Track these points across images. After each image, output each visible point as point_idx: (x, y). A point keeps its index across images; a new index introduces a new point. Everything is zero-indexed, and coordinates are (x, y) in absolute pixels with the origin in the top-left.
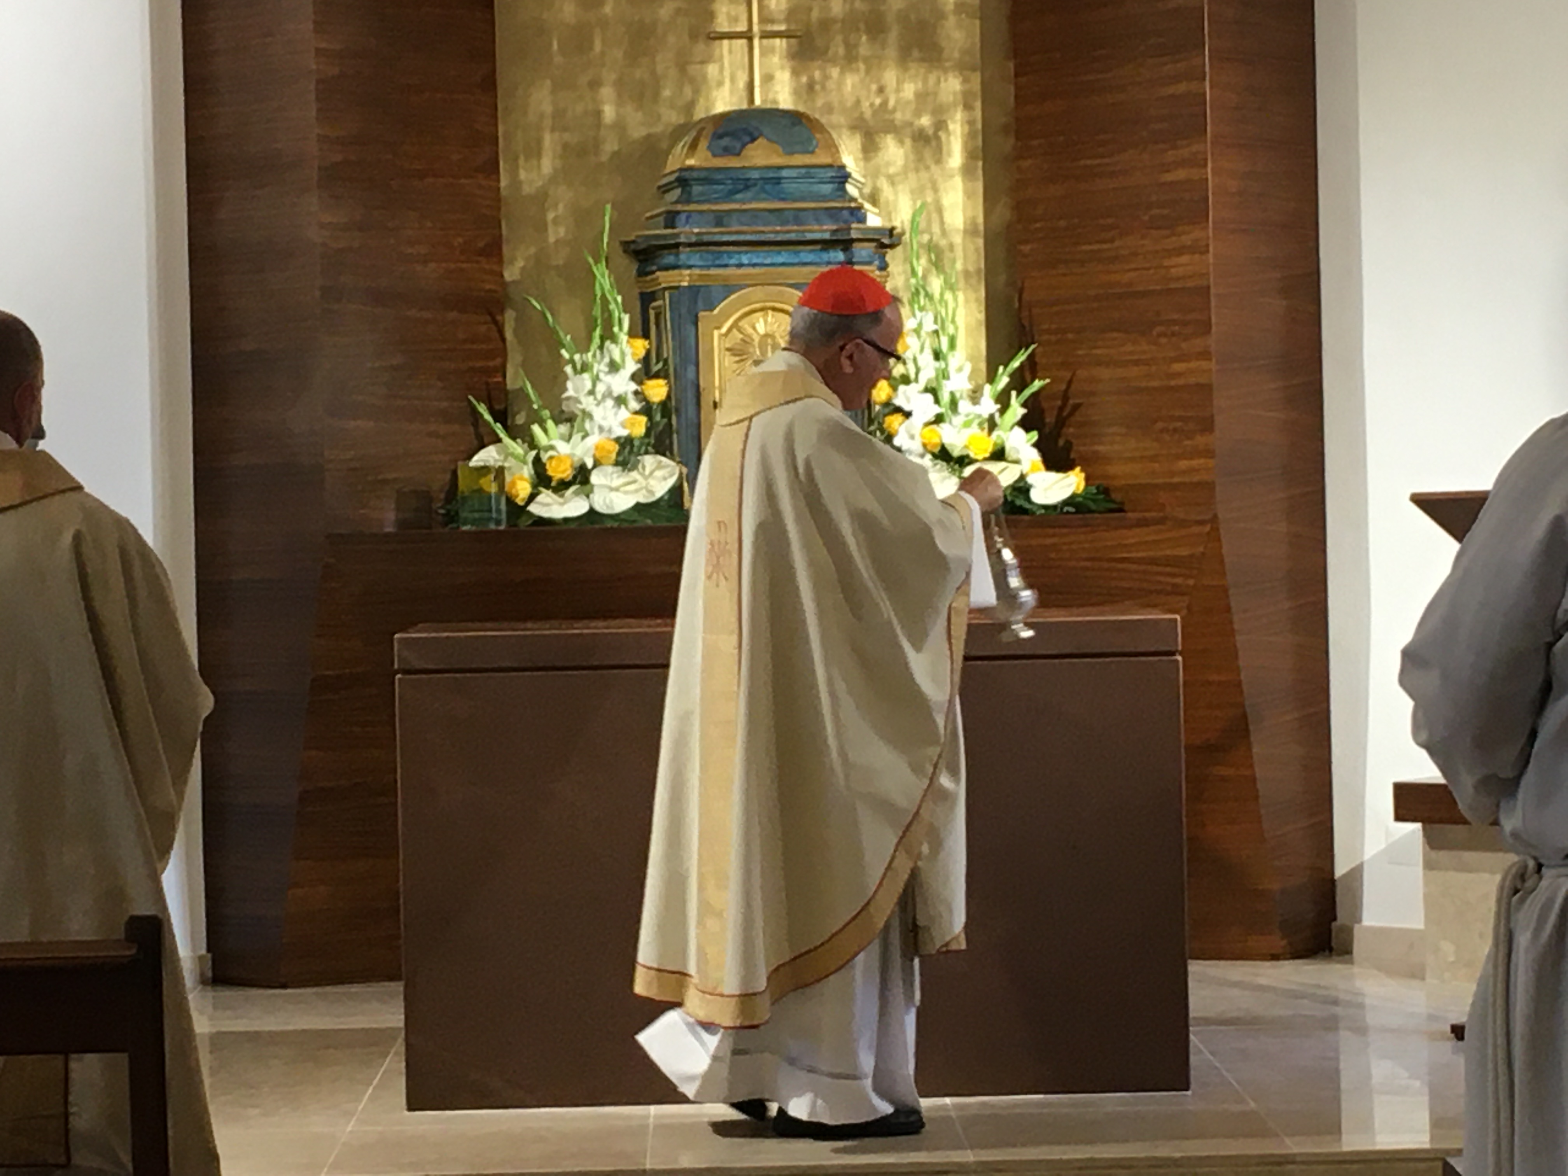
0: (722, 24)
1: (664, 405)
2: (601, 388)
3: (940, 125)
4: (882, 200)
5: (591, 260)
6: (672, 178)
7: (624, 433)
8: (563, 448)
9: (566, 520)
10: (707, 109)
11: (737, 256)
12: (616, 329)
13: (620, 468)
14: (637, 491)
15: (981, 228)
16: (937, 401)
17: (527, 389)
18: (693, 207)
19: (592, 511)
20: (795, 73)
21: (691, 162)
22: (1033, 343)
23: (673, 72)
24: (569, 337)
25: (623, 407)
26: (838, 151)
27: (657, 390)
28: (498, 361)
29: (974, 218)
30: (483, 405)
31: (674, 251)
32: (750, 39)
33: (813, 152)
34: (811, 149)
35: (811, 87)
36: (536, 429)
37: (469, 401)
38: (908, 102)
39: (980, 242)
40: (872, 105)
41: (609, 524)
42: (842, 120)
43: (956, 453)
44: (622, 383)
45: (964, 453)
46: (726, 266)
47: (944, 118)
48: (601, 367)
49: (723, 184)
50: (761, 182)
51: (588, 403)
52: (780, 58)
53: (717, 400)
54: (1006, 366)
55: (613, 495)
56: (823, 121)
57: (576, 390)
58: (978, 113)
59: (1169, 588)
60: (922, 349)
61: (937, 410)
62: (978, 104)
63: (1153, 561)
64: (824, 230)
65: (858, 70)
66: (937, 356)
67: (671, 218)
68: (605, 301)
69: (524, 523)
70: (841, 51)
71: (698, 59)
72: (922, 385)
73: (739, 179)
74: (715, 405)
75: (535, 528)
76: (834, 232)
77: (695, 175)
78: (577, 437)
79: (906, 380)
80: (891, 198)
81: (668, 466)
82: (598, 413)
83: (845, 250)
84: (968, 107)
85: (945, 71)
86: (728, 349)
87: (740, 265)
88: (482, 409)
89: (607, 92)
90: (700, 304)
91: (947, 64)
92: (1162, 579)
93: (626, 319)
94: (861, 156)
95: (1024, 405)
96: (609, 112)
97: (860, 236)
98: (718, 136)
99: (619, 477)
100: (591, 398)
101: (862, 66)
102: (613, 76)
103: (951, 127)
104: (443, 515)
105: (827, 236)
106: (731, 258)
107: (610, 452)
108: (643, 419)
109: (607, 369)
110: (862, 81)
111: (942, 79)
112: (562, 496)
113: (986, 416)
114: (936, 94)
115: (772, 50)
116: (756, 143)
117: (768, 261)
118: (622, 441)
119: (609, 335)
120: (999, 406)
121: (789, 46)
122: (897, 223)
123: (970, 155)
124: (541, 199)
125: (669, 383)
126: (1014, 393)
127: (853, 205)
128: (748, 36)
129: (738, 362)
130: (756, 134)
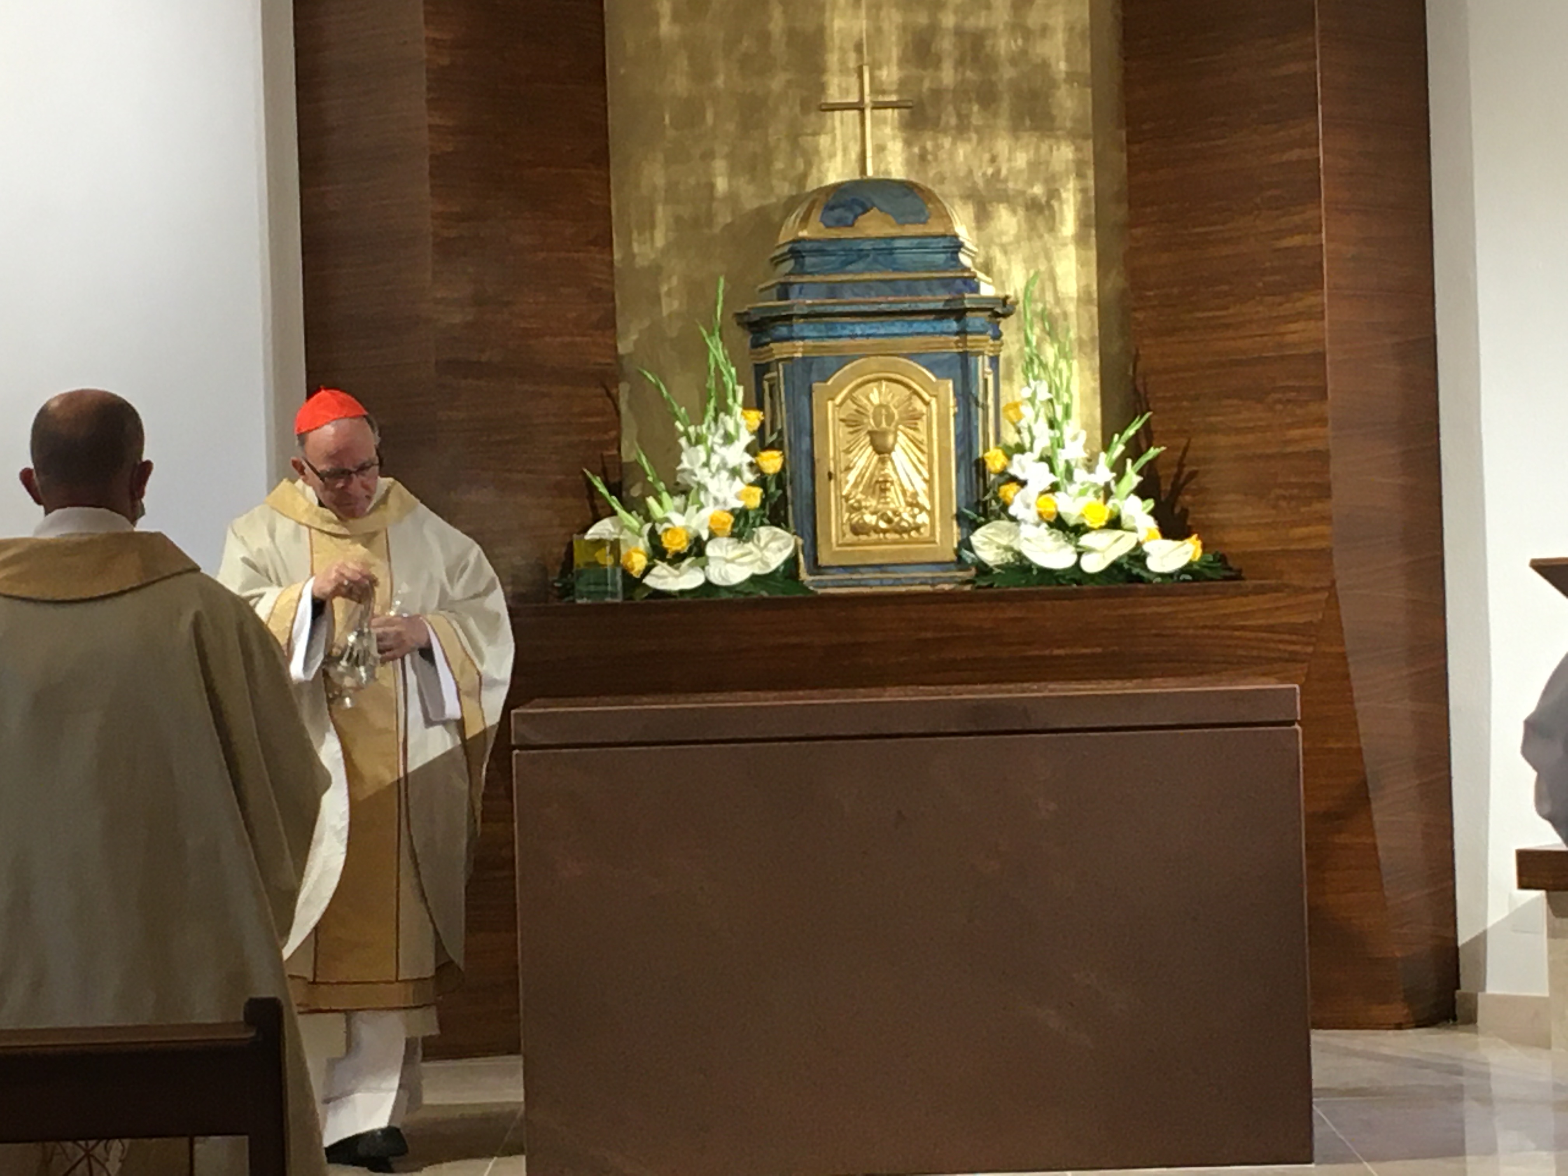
0: (834, 95)
1: (780, 477)
2: (715, 460)
3: (1053, 194)
4: (995, 269)
5: (705, 333)
6: (786, 249)
7: (739, 504)
8: (678, 520)
9: (682, 592)
10: (820, 180)
11: (850, 327)
12: (730, 401)
13: (735, 540)
14: (752, 563)
15: (1095, 295)
16: (1052, 470)
17: (642, 461)
18: (807, 278)
19: (708, 584)
20: (908, 143)
21: (803, 233)
22: (1149, 410)
23: (784, 145)
24: (683, 410)
25: (738, 479)
26: (951, 222)
27: (772, 462)
28: (613, 434)
29: (1088, 286)
30: (598, 478)
31: (787, 323)
32: (862, 111)
33: (924, 223)
34: (923, 219)
35: (923, 157)
36: (651, 501)
37: (584, 474)
38: (1020, 171)
39: (1095, 310)
40: (984, 174)
41: (725, 596)
42: (955, 190)
43: (1072, 522)
44: (737, 455)
45: (1080, 522)
46: (840, 337)
47: (1057, 186)
48: (715, 439)
49: (834, 255)
50: (873, 252)
51: (703, 475)
52: (893, 129)
53: (832, 470)
54: (1121, 434)
55: (729, 567)
56: (936, 190)
57: (691, 463)
58: (1091, 183)
59: (1287, 656)
60: (1037, 416)
61: (1052, 479)
62: (1090, 173)
63: (1270, 629)
64: (937, 300)
65: (969, 140)
66: (1052, 424)
67: (784, 291)
68: (719, 374)
69: (640, 596)
70: (953, 121)
71: (809, 131)
72: (1036, 454)
73: (851, 250)
74: (830, 476)
75: (652, 601)
76: (948, 301)
77: (808, 246)
78: (692, 509)
79: (1020, 449)
80: (1004, 267)
81: (782, 538)
82: (713, 485)
83: (958, 320)
84: (1080, 175)
85: (1057, 138)
86: (842, 420)
87: (853, 336)
88: (598, 483)
89: (720, 165)
90: (814, 376)
91: (1059, 133)
92: (1281, 646)
93: (740, 391)
94: (973, 225)
95: (1140, 473)
96: (721, 184)
97: (974, 306)
98: (830, 208)
99: (734, 549)
100: (706, 470)
101: (974, 137)
102: (726, 149)
103: (1064, 195)
104: (558, 588)
105: (940, 306)
106: (843, 328)
107: (724, 523)
108: (758, 491)
109: (721, 441)
110: (974, 151)
111: (1055, 147)
112: (677, 568)
113: (1101, 484)
114: (1048, 163)
115: (884, 121)
116: (868, 214)
117: (882, 331)
118: (737, 512)
119: (723, 408)
120: (1114, 474)
121: (901, 116)
122: (1010, 292)
123: (1083, 223)
124: (656, 271)
125: (783, 454)
126: (1129, 462)
127: (966, 274)
128: (860, 108)
129: (851, 433)
130: (869, 205)
